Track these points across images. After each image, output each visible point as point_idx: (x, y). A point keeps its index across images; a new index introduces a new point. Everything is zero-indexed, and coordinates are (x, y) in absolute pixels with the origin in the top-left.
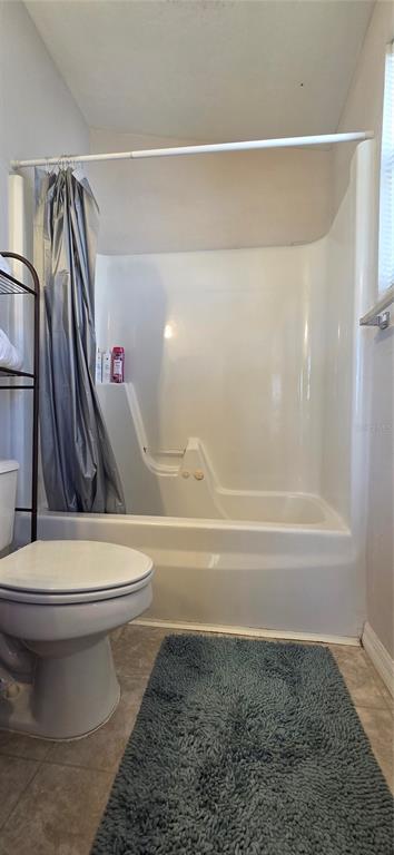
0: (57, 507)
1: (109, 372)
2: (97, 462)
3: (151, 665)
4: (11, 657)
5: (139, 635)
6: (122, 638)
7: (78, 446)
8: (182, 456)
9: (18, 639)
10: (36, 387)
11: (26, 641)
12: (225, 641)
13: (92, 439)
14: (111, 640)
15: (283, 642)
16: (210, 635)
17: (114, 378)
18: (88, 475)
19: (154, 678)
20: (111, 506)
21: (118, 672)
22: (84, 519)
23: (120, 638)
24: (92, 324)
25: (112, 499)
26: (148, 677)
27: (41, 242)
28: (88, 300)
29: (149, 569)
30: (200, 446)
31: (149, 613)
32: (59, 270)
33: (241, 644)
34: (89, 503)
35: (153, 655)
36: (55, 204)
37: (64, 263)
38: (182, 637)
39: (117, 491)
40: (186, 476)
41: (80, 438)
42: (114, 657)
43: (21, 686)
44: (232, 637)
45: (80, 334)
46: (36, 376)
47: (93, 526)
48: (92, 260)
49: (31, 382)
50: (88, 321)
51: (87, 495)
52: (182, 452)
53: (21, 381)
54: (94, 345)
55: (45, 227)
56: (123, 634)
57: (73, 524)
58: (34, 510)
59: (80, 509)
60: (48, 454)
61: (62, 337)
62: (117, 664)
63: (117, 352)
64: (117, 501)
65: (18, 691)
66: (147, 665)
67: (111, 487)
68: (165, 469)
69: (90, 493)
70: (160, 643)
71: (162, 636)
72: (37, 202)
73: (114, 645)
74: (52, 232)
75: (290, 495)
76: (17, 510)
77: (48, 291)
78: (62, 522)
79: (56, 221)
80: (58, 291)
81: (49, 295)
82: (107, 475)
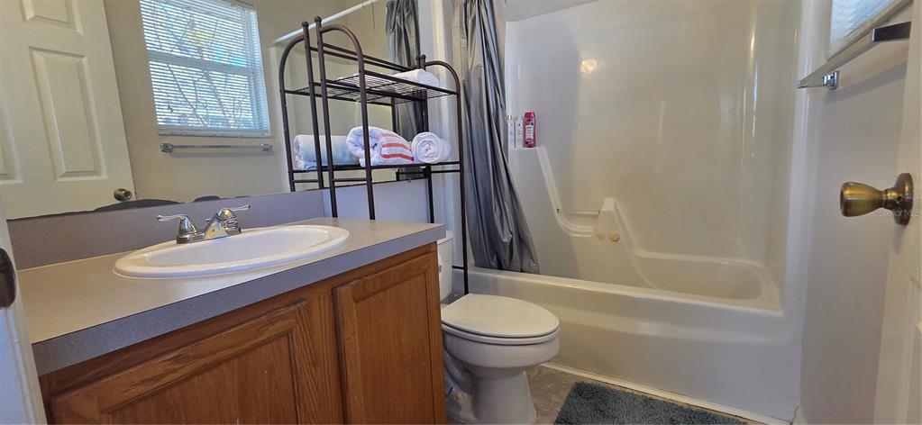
0: (481, 264)
1: (521, 137)
2: (513, 229)
3: (562, 402)
4: (457, 372)
5: (552, 376)
6: (537, 377)
7: (497, 216)
8: (597, 216)
9: (461, 362)
10: (461, 171)
11: (467, 363)
12: (633, 396)
13: (508, 210)
14: (529, 377)
15: (694, 409)
16: (619, 389)
17: (527, 143)
18: (506, 240)
19: (563, 410)
20: (525, 266)
21: (535, 400)
22: (503, 276)
23: (536, 376)
24: (504, 108)
25: (527, 260)
26: (559, 410)
27: (459, 41)
28: (499, 87)
29: (557, 324)
30: (615, 206)
31: (557, 359)
32: (474, 65)
33: (648, 401)
34: (507, 263)
35: (565, 394)
36: (468, 5)
37: (478, 59)
38: (590, 385)
39: (531, 255)
40: (601, 237)
41: (498, 209)
42: (531, 389)
43: (465, 395)
44: (640, 394)
45: (494, 120)
46: (461, 162)
47: (510, 283)
48: (501, 49)
49: (457, 167)
50: (501, 106)
51: (506, 257)
52: (597, 213)
53: (450, 167)
54: (506, 126)
55: (461, 27)
56: (539, 373)
57: (495, 280)
58: (465, 268)
59: (500, 267)
60: (473, 221)
61: (479, 122)
62: (534, 395)
63: (529, 117)
64: (531, 261)
65: (463, 397)
66: (559, 401)
67: (525, 249)
68: (580, 230)
69: (508, 254)
70: (571, 386)
71: (573, 382)
72: (454, 5)
73: (531, 380)
74: (467, 31)
75: (725, 262)
76: (454, 267)
77: (466, 84)
78: (486, 278)
79: (470, 21)
80: (474, 84)
81: (467, 88)
82: (521, 239)
